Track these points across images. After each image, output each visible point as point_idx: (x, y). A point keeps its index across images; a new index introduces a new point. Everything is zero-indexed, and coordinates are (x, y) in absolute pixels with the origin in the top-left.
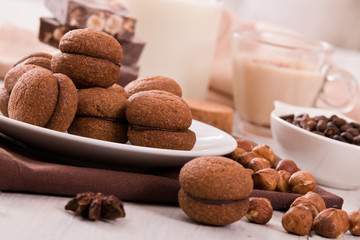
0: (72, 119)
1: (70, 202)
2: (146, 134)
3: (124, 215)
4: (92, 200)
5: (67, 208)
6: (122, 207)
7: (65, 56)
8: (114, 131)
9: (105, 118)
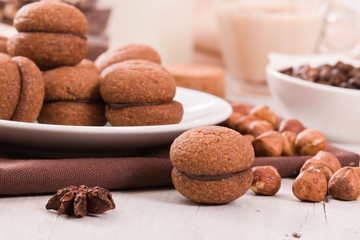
0: (40, 106)
1: (51, 200)
2: (126, 111)
3: (114, 206)
4: (75, 194)
5: (48, 207)
6: (110, 198)
7: (23, 36)
8: (90, 113)
9: (78, 100)
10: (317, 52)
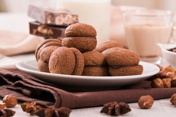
0: (83, 68)
1: (103, 109)
3: (130, 110)
4: (115, 106)
5: (102, 112)
6: (128, 106)
7: (70, 38)
8: (102, 71)
9: (97, 66)
10: (169, 43)
